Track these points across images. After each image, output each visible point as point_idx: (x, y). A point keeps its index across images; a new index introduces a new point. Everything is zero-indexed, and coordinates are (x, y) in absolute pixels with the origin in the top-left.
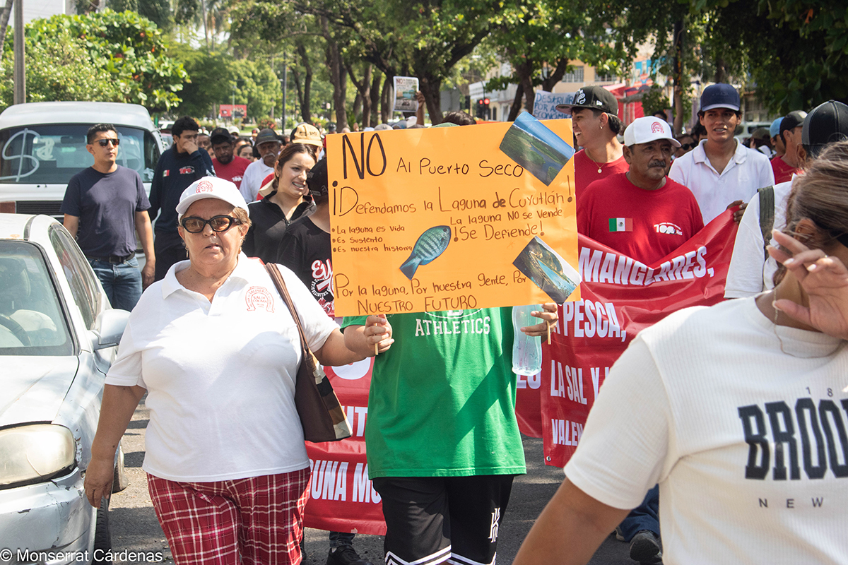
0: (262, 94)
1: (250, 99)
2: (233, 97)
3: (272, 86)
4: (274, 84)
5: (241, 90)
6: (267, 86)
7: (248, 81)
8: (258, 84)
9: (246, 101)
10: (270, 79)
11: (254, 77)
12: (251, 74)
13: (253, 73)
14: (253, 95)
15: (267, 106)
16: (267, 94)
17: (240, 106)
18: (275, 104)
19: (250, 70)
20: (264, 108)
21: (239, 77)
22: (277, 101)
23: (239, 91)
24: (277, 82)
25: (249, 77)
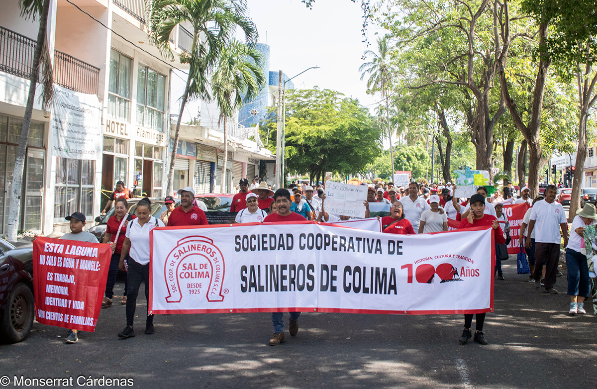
0: (421, 165)
1: (414, 168)
2: (403, 167)
3: (426, 161)
4: (428, 160)
5: (409, 163)
6: (423, 161)
7: (413, 158)
8: (418, 160)
9: (411, 169)
10: (426, 157)
11: (416, 155)
12: (415, 154)
13: (416, 154)
14: (415, 166)
15: (424, 172)
16: (424, 165)
17: (407, 172)
18: (428, 171)
19: (414, 152)
20: (422, 173)
21: (408, 155)
22: (429, 170)
23: (407, 163)
24: (429, 159)
25: (413, 156)
